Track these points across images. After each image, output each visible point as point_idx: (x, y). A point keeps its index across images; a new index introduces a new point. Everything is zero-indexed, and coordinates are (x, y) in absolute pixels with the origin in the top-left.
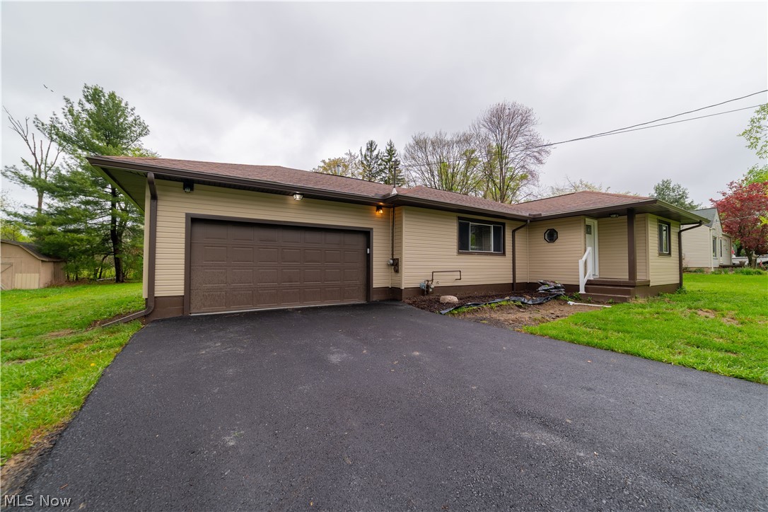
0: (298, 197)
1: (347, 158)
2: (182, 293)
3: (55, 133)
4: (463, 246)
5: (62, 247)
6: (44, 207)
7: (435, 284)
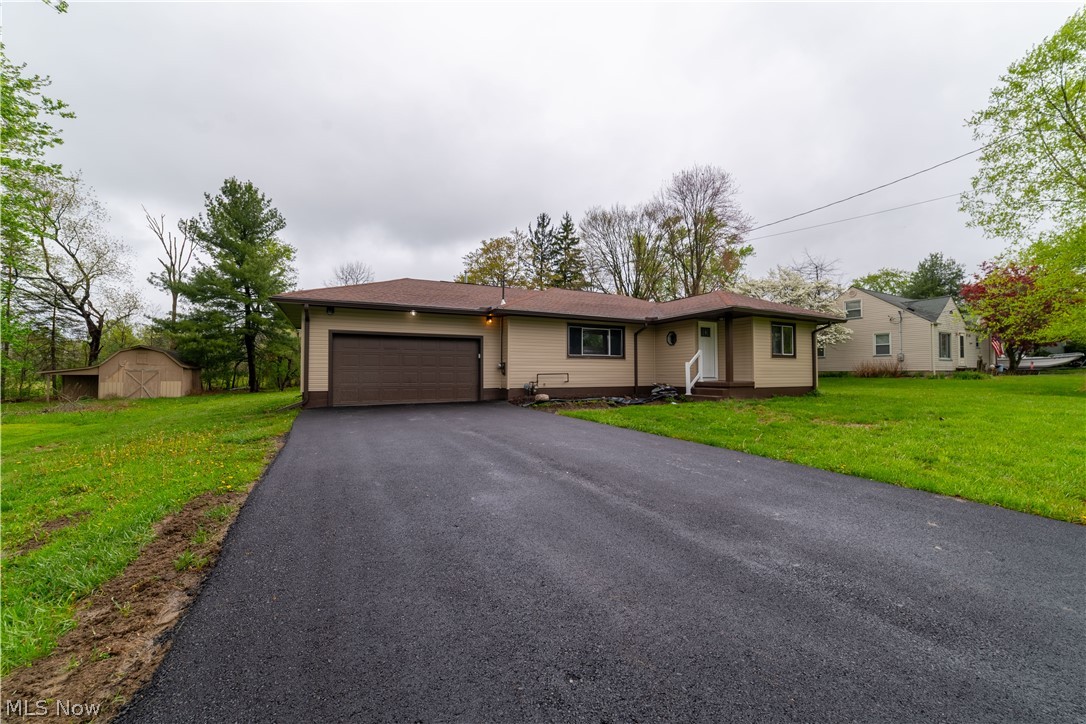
0: (413, 313)
1: (513, 237)
2: (326, 389)
3: (193, 231)
4: (574, 350)
5: (202, 352)
6: (179, 311)
7: (540, 386)
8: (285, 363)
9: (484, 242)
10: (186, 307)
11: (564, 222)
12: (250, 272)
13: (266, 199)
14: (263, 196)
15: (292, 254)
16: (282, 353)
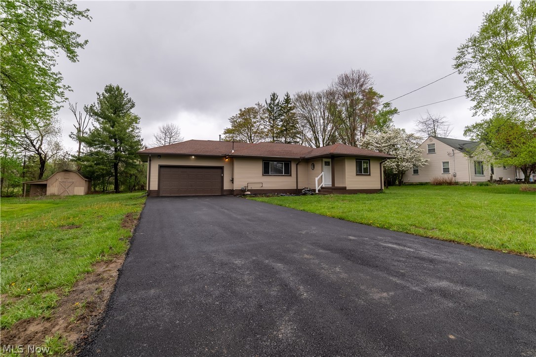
0: (193, 157)
1: (256, 107)
2: (157, 189)
3: (90, 111)
4: (266, 172)
5: (93, 172)
6: (82, 151)
7: (249, 188)
8: (133, 177)
9: (241, 110)
10: (85, 149)
11: (286, 98)
12: (118, 131)
13: (126, 93)
14: (125, 92)
15: (138, 120)
16: (132, 172)
